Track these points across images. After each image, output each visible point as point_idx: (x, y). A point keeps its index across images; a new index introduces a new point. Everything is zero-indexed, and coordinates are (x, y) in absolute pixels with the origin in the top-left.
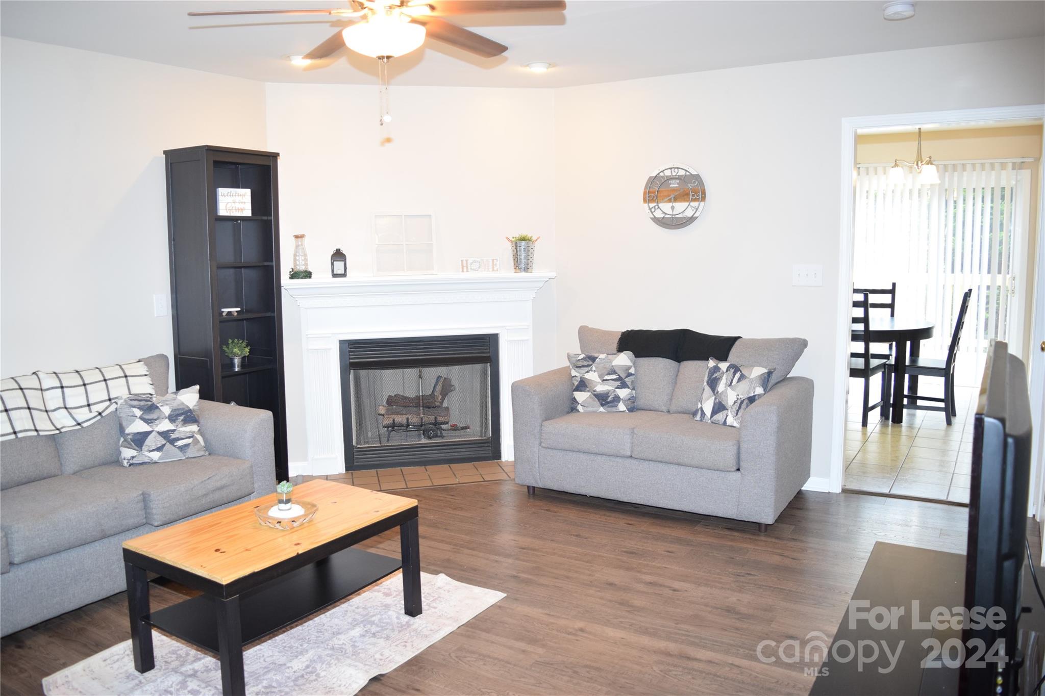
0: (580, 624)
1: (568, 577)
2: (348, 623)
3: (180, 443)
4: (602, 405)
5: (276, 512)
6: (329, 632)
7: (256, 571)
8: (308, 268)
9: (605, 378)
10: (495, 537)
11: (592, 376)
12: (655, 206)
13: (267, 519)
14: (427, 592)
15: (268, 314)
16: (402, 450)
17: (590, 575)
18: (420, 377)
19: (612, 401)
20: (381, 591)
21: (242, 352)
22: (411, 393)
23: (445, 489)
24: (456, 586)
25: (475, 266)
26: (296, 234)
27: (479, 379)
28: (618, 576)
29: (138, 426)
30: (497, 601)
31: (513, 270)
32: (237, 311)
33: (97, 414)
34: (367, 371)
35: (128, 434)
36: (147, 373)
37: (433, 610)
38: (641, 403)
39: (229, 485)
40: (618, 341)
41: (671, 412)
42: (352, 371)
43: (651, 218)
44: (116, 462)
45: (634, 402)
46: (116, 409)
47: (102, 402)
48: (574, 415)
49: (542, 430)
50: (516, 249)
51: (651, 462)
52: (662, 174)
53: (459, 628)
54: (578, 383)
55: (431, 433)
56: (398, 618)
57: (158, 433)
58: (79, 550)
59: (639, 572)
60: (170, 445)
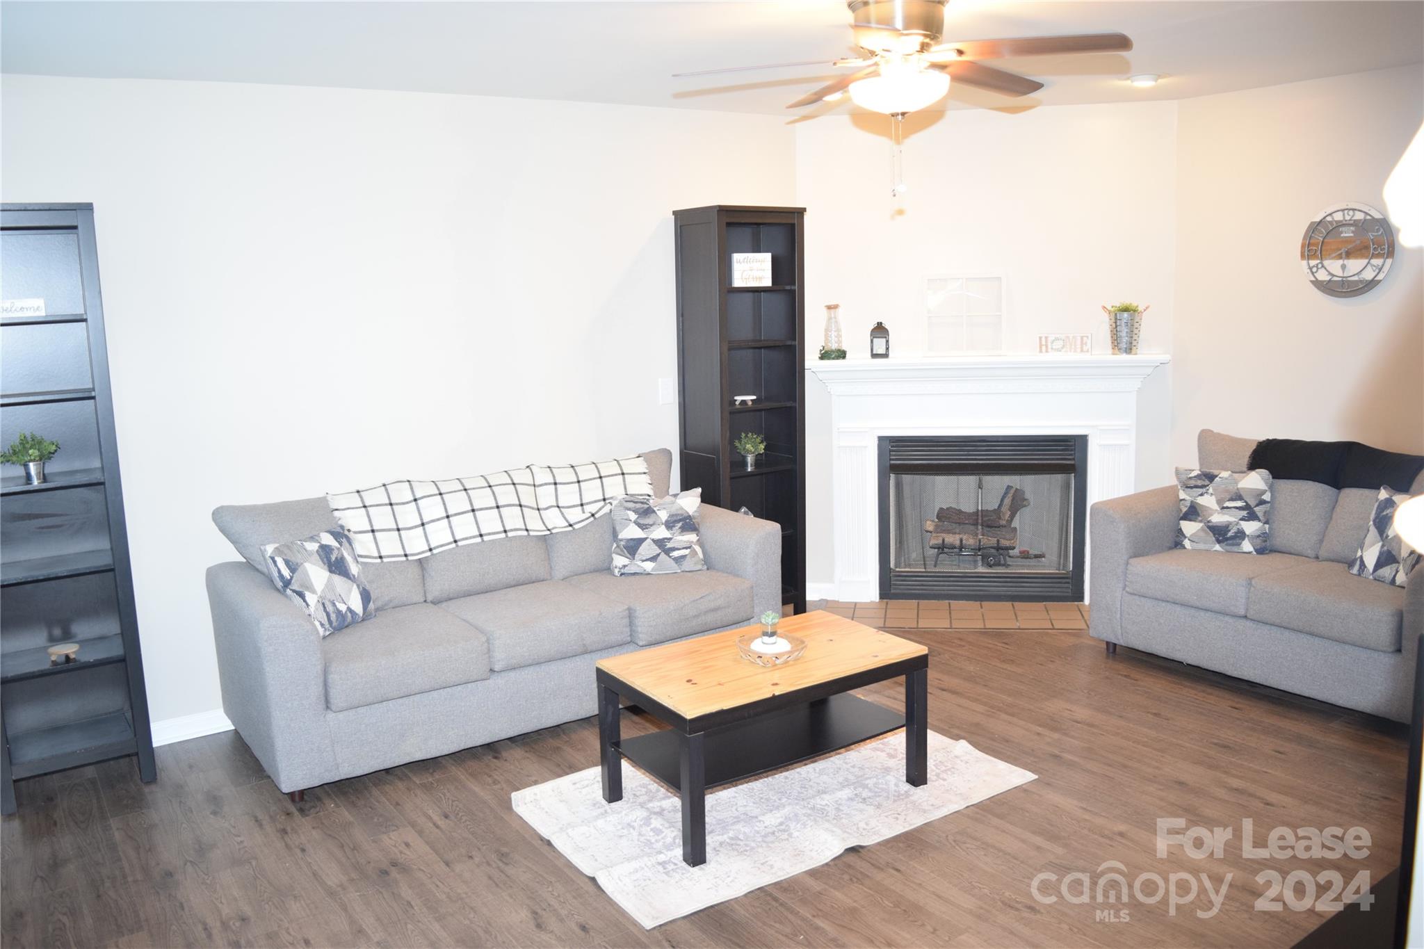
0: (1122, 827)
1: (1125, 766)
2: (838, 782)
3: (676, 554)
4: (1219, 542)
5: (760, 645)
6: (814, 789)
7: (725, 708)
8: (841, 346)
9: (1225, 505)
10: (1046, 703)
11: (1208, 501)
12: (1317, 265)
13: (748, 652)
14: (939, 760)
15: (789, 404)
16: (952, 579)
17: (1157, 768)
18: (980, 488)
19: (1232, 538)
20: (884, 751)
21: (756, 450)
22: (968, 507)
23: (999, 634)
24: (977, 758)
25: (1058, 344)
26: (828, 304)
27: (1058, 494)
28: (1192, 774)
29: (631, 532)
30: (1023, 783)
31: (1110, 351)
32: (751, 400)
33: (590, 515)
34: (912, 476)
35: (621, 540)
36: (646, 471)
37: (942, 782)
38: (1278, 542)
39: (725, 608)
40: (1250, 453)
41: (1321, 559)
42: (892, 476)
43: (1311, 281)
44: (607, 569)
45: (1266, 541)
46: (611, 510)
47: (596, 502)
48: (1177, 552)
49: (1127, 569)
50: (1116, 323)
51: (1273, 627)
52: (1329, 219)
53: (967, 807)
54: (1186, 509)
55: (991, 560)
56: (896, 785)
57: (653, 540)
58: (559, 663)
59: (1225, 772)
60: (665, 555)
